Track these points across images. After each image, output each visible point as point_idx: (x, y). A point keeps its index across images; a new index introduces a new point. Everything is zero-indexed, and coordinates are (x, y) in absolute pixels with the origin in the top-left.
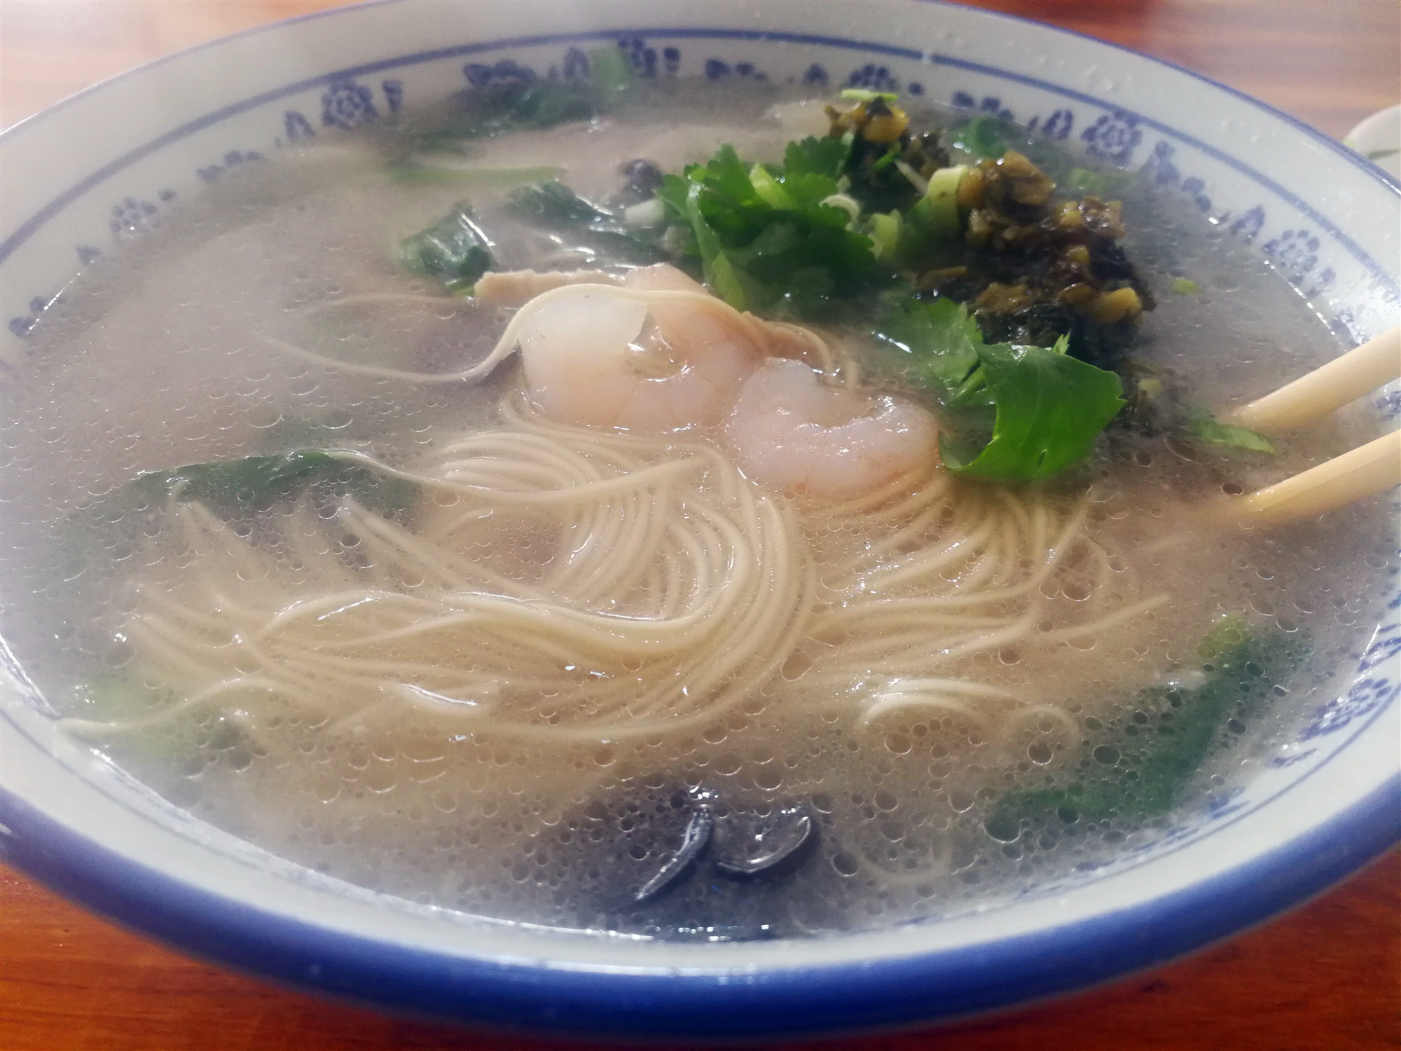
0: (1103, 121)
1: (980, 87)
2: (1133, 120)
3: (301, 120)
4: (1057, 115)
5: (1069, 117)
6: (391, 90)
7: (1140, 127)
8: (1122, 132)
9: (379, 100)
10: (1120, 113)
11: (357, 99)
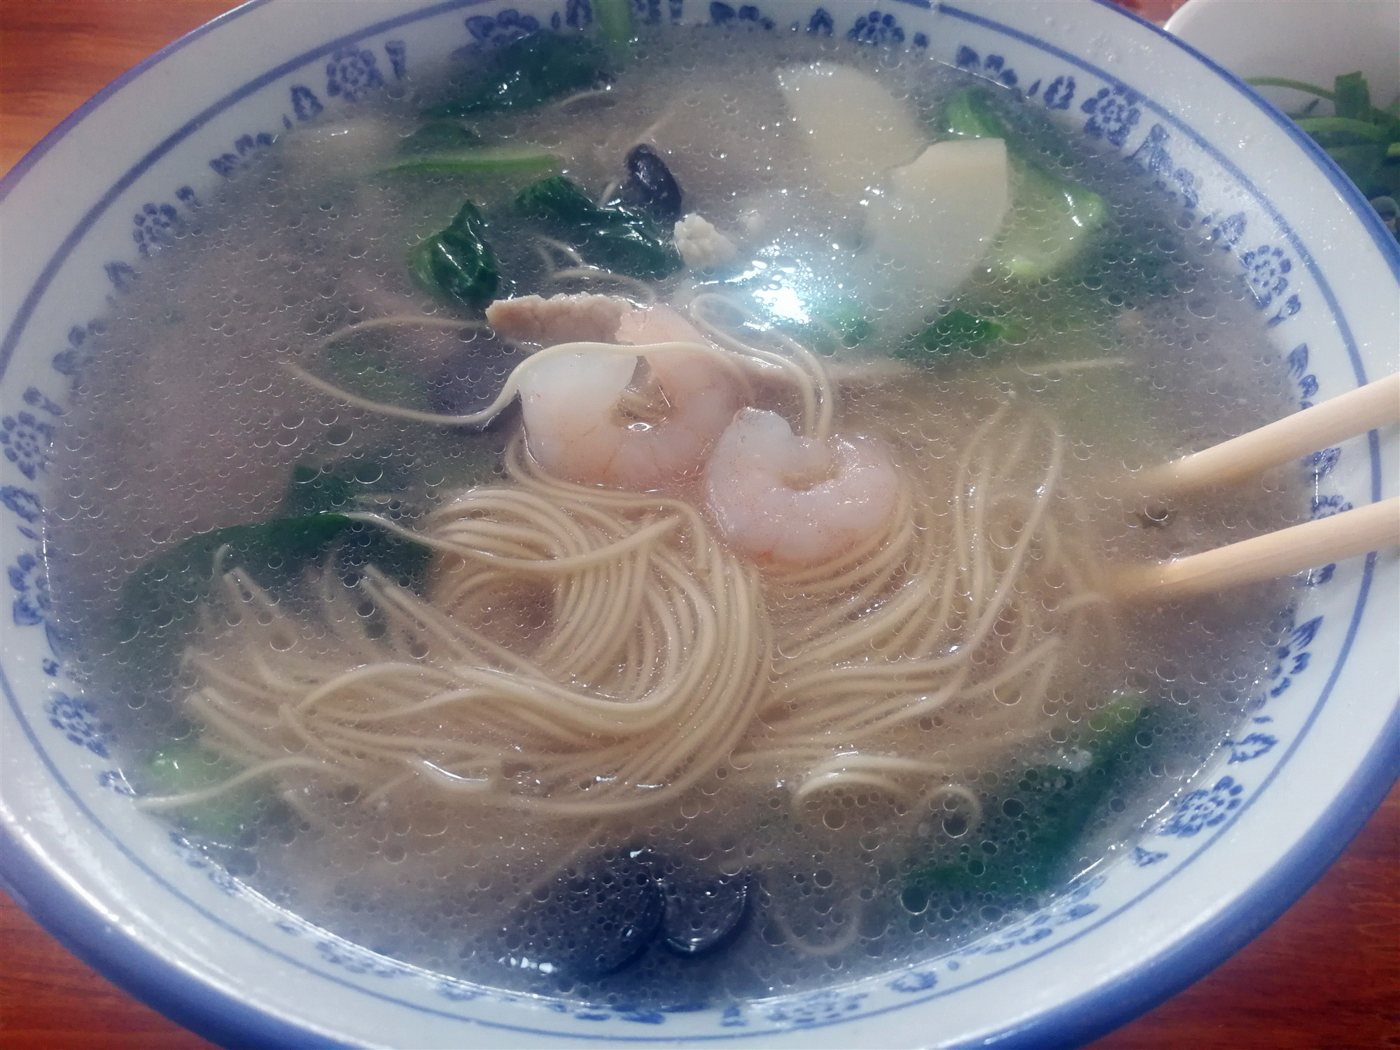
0: (1104, 93)
1: (985, 43)
2: (1133, 97)
3: (307, 93)
4: (1059, 82)
5: (1071, 85)
6: (394, 51)
7: (1139, 105)
8: (1121, 108)
9: (384, 64)
10: (1121, 89)
11: (361, 64)
